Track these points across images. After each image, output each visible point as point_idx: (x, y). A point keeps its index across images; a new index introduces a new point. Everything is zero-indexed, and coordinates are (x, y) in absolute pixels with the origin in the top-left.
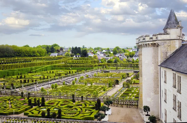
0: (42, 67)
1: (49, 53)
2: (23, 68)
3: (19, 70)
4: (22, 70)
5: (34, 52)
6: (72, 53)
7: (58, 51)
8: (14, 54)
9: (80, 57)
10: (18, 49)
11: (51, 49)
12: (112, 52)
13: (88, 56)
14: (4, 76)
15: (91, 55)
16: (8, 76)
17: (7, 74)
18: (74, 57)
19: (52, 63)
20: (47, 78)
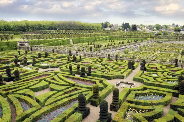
0: (103, 37)
1: (104, 28)
2: (89, 37)
3: (87, 39)
4: (89, 39)
5: (93, 27)
6: (123, 28)
7: (111, 27)
8: (79, 28)
9: (130, 30)
10: (82, 24)
11: (105, 25)
12: (155, 28)
13: (137, 30)
14: (77, 43)
15: (138, 29)
16: (79, 43)
17: (78, 41)
18: (125, 30)
19: (110, 34)
20: (114, 45)
